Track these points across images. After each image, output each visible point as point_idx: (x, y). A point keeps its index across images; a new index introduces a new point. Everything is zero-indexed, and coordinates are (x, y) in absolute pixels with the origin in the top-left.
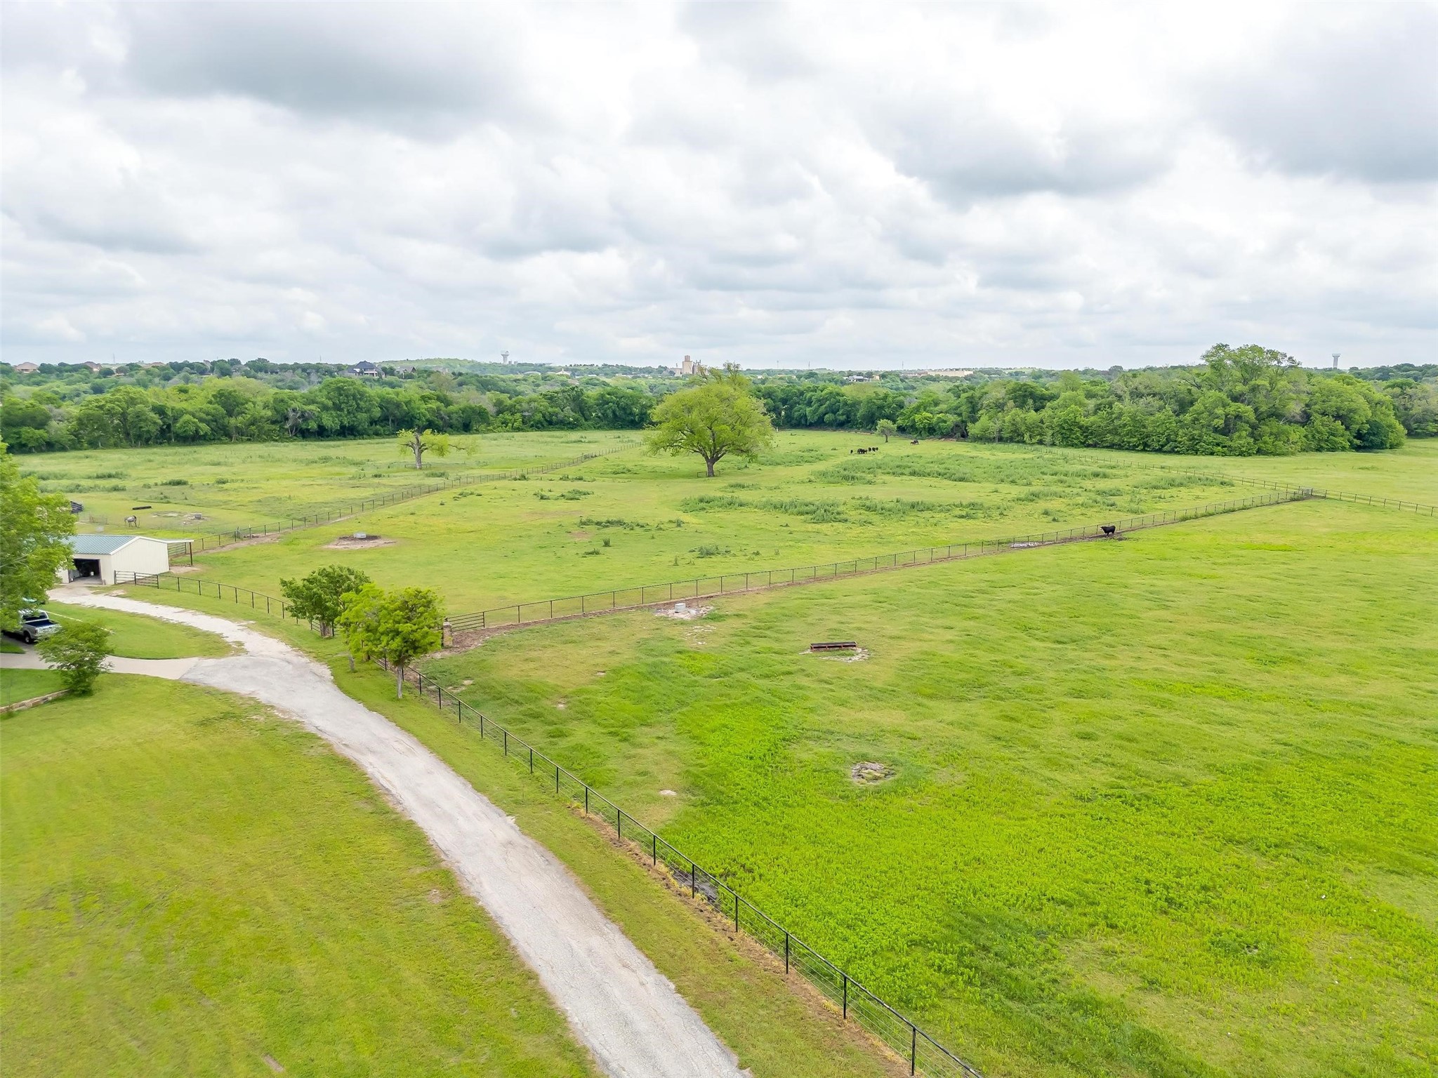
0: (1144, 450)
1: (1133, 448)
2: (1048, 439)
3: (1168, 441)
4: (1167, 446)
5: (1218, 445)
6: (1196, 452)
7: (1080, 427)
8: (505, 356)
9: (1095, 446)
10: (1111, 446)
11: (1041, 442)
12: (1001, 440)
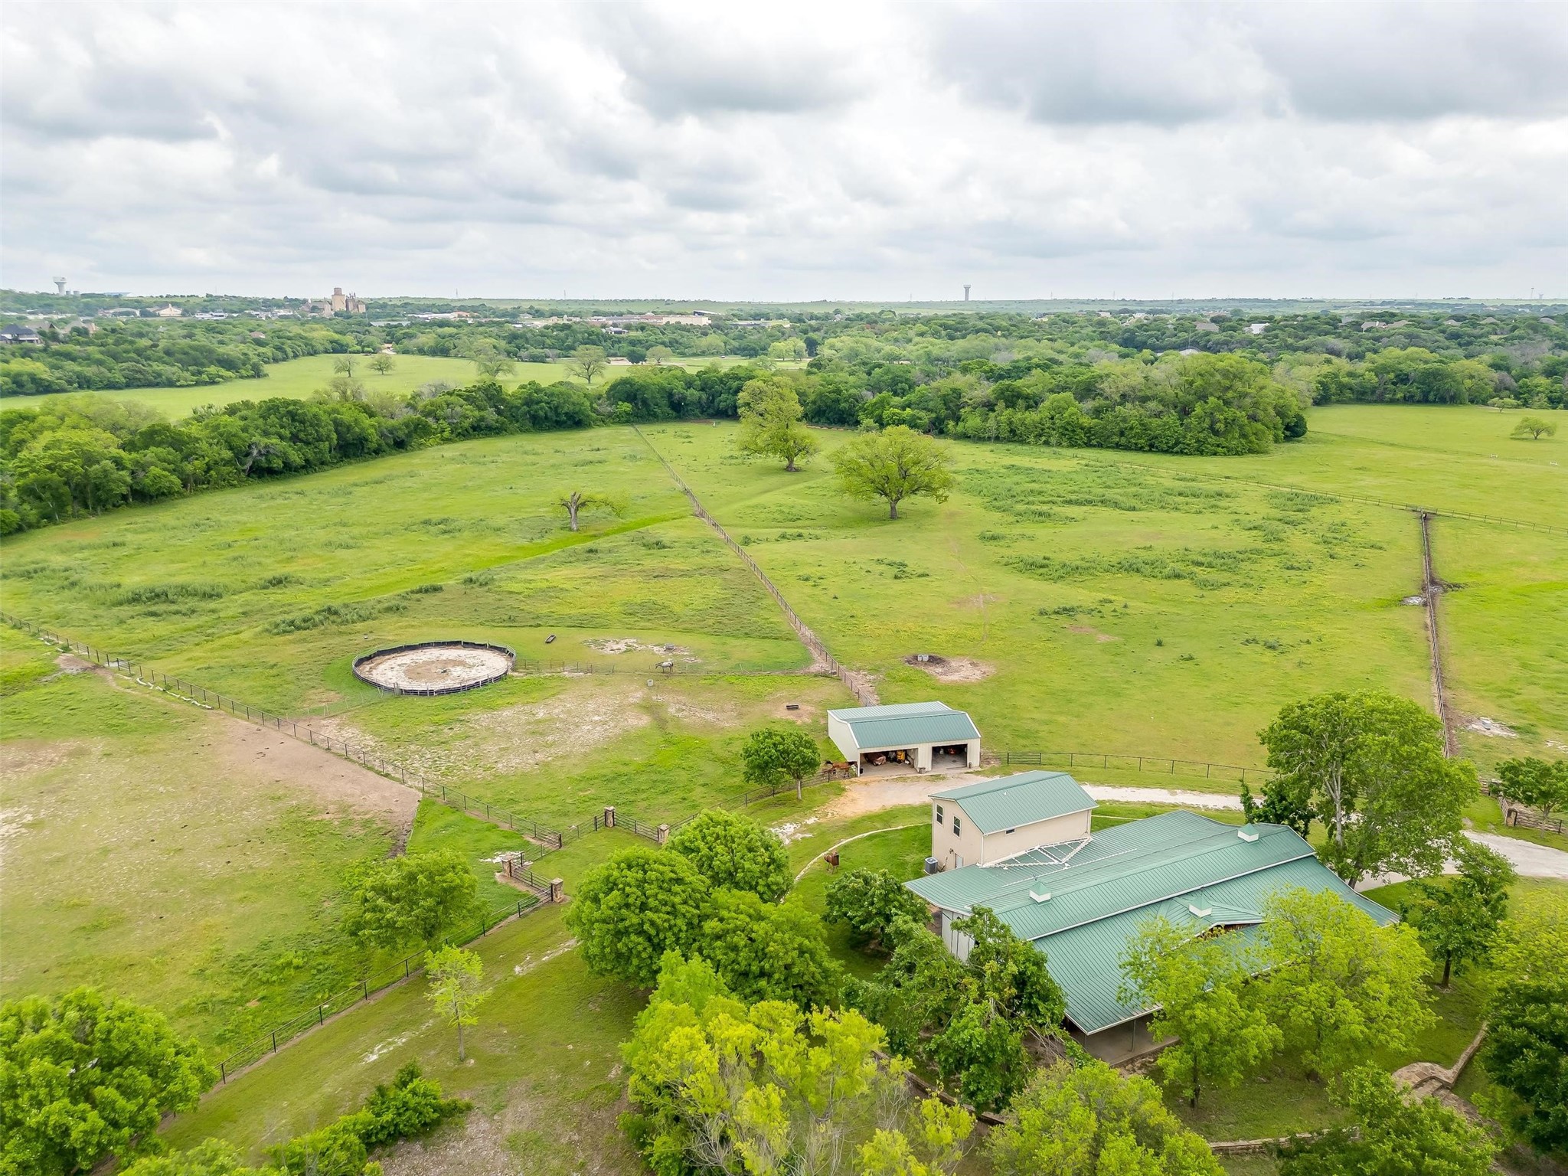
0: (1150, 451)
1: (1140, 449)
2: (1053, 440)
3: (1177, 443)
4: (1174, 448)
5: (1218, 446)
6: (1201, 453)
7: (1082, 429)
8: (60, 284)
9: (1100, 446)
10: (1118, 446)
11: (1047, 443)
12: (997, 439)
